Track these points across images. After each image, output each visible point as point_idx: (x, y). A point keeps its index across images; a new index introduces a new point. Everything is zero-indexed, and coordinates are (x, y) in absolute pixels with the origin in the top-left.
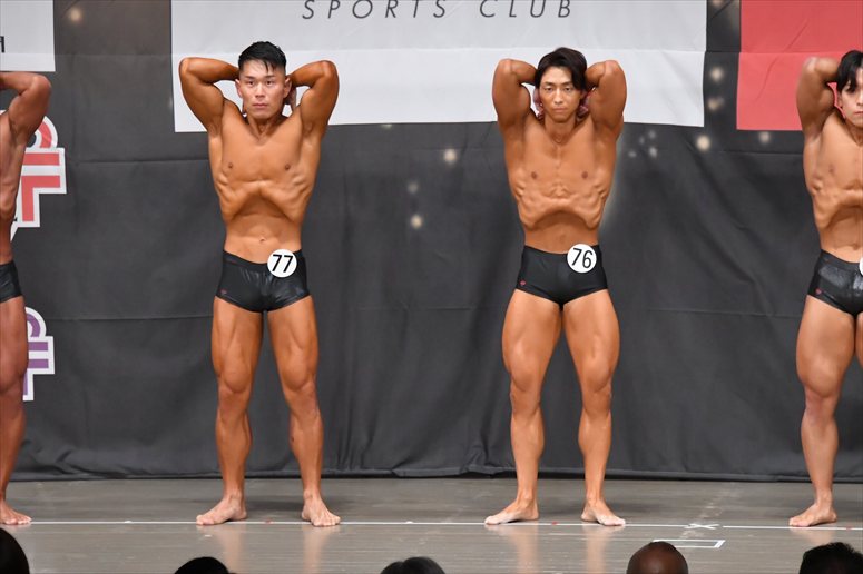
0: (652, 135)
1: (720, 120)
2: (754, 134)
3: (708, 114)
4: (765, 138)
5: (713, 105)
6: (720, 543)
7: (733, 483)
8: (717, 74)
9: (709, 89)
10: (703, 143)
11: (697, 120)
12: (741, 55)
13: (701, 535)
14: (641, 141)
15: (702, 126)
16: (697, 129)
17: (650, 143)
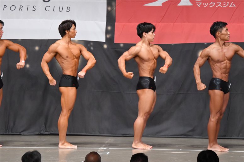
0: (92, 44)
1: (110, 40)
2: (119, 44)
3: (106, 39)
4: (122, 45)
5: (108, 36)
6: (108, 153)
7: (112, 137)
8: (109, 28)
9: (107, 32)
10: (105, 46)
11: (103, 40)
12: (116, 23)
13: (103, 151)
14: (89, 45)
15: (105, 42)
16: (103, 42)
17: (91, 46)
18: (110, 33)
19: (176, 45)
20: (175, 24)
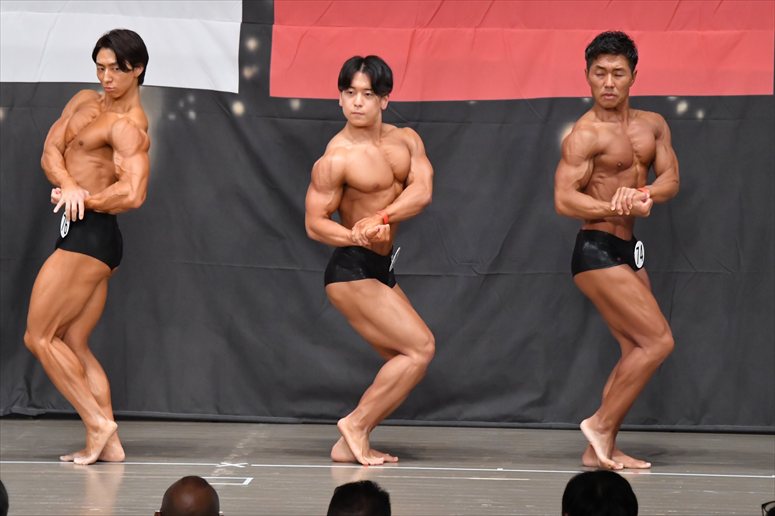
0: (191, 99)
1: (254, 87)
2: (286, 101)
3: (242, 81)
4: (296, 105)
5: (248, 73)
6: (248, 480)
7: (261, 425)
8: (252, 44)
9: (245, 58)
10: (238, 108)
11: (232, 85)
12: (276, 28)
13: (231, 472)
14: (181, 104)
15: (237, 92)
16: (232, 95)
17: (188, 106)
18: (254, 60)
19: (482, 104)
20: (481, 29)
